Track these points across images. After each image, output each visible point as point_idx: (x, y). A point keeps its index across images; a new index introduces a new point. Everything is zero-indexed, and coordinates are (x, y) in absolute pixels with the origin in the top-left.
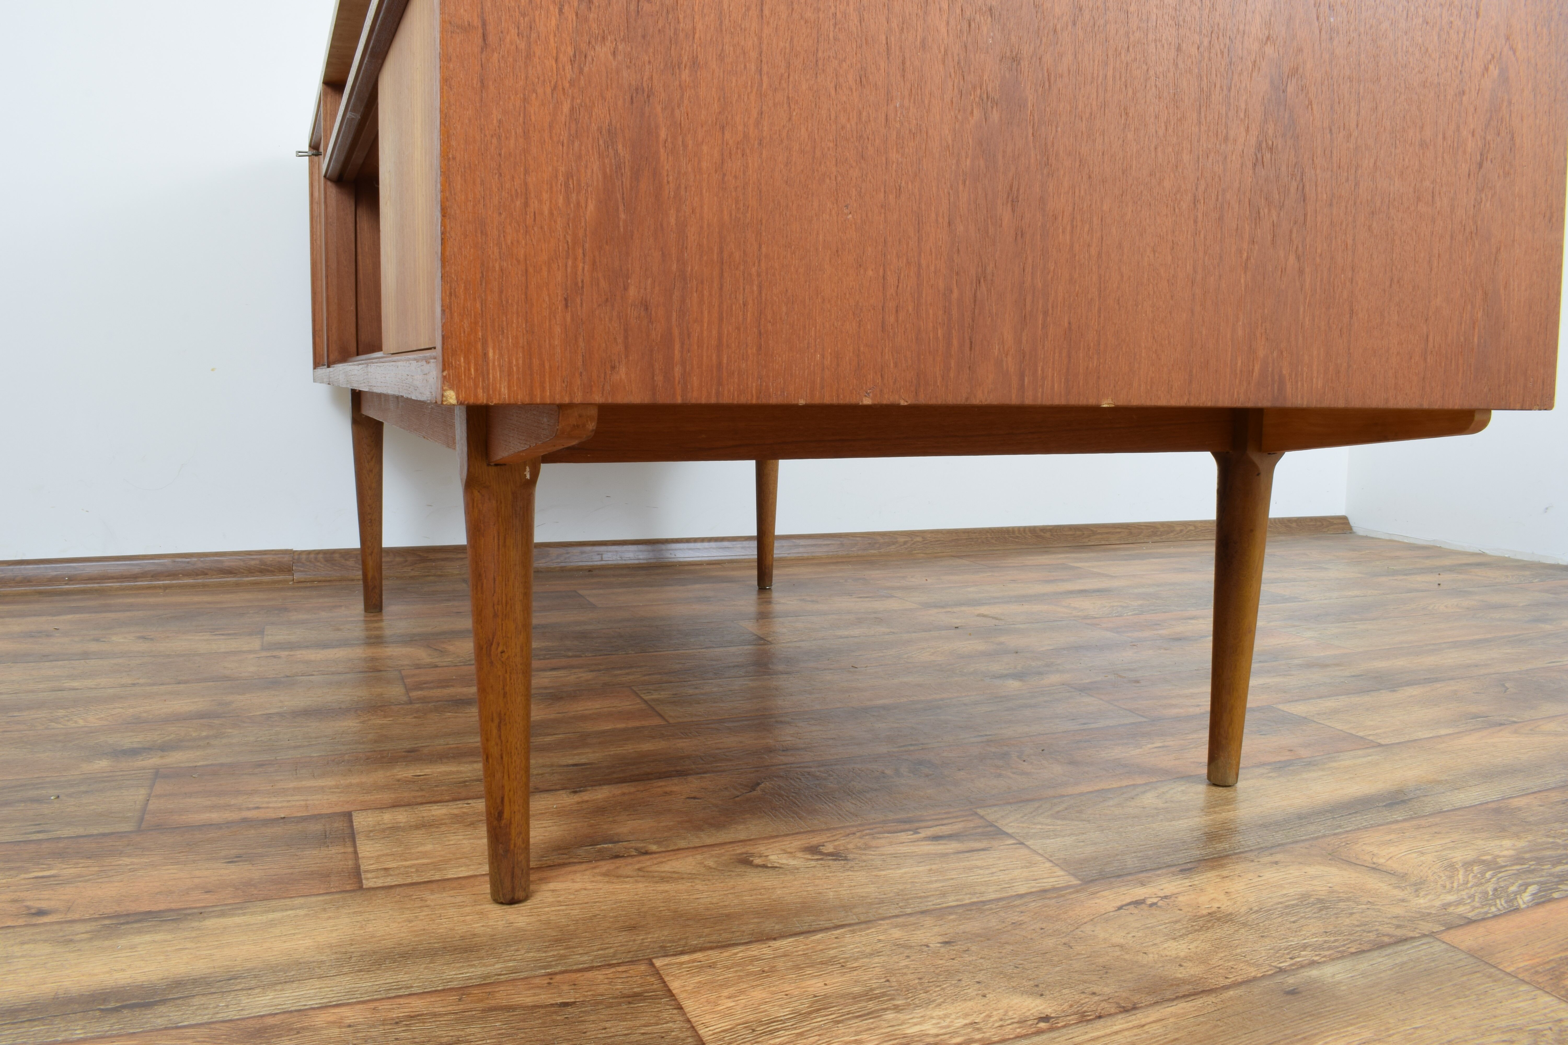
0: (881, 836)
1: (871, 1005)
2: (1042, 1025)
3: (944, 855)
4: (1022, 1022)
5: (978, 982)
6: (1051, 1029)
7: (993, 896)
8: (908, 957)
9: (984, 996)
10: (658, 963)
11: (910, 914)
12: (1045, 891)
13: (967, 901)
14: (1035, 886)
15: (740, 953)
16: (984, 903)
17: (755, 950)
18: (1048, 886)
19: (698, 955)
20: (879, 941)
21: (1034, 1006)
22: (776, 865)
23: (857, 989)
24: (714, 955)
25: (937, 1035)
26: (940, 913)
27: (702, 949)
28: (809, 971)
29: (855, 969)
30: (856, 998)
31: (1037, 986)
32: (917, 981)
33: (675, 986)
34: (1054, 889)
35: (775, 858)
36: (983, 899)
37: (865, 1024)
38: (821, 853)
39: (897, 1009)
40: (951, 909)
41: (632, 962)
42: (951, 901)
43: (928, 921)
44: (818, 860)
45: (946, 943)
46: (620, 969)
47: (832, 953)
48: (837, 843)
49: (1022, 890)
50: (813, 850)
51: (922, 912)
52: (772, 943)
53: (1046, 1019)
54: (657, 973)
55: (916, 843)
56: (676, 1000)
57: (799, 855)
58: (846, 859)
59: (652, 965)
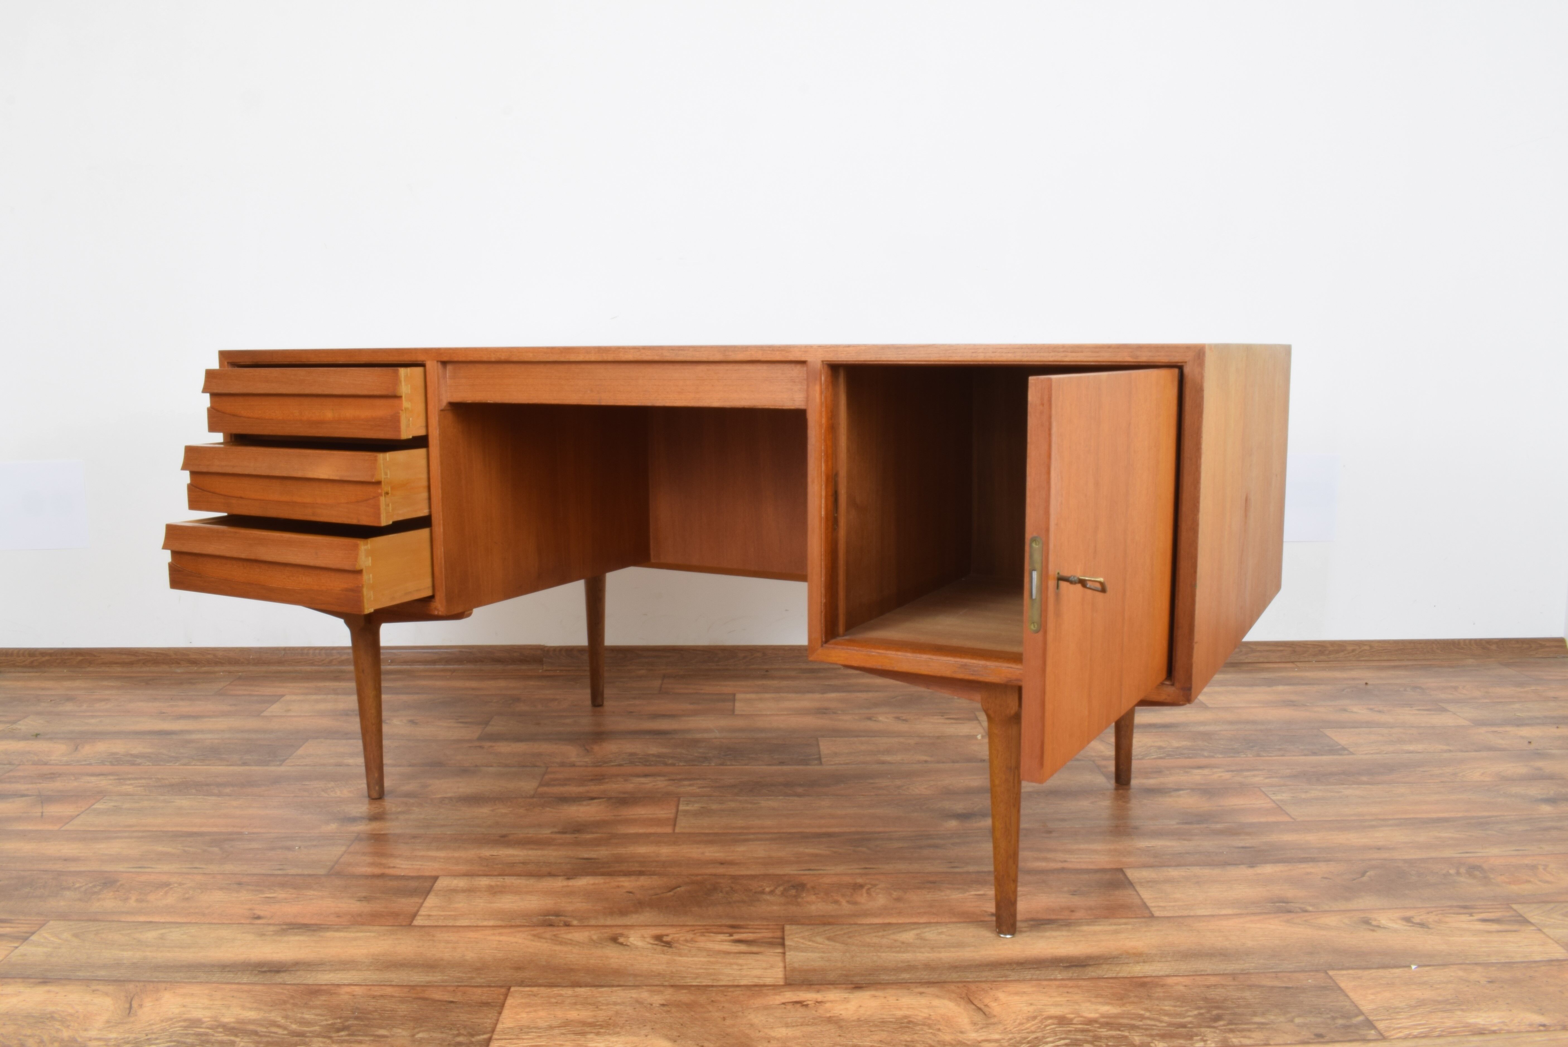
0: (1449, 915)
1: (1448, 1007)
2: (1542, 1028)
3: (1489, 932)
4: (1531, 1025)
5: (1508, 1004)
6: (1545, 1031)
7: (1519, 960)
8: (1468, 986)
9: (1510, 1010)
10: (1331, 973)
11: (1468, 964)
12: (1552, 961)
13: (1503, 961)
14: (1546, 957)
15: (1374, 973)
16: (1514, 963)
17: (1381, 972)
18: (1554, 958)
19: (1351, 972)
20: (1451, 976)
21: (1538, 1019)
22: (1385, 926)
23: (1440, 998)
24: (1360, 973)
25: (1484, 1025)
26: (1487, 965)
27: (1352, 968)
28: (1413, 987)
29: (1437, 989)
30: (1439, 1002)
31: (1541, 1010)
32: (1473, 999)
33: (1342, 985)
34: (1558, 960)
35: (1384, 922)
36: (1513, 961)
37: (1445, 1015)
38: (1412, 922)
39: (1462, 1010)
40: (1493, 965)
41: (1317, 971)
42: (1493, 959)
43: (1479, 969)
44: (1411, 926)
45: (1489, 982)
46: (1312, 974)
47: (1425, 979)
48: (1421, 917)
49: (1538, 958)
50: (1408, 920)
51: (1476, 964)
52: (1390, 970)
53: (1544, 1026)
54: (1331, 978)
55: (1472, 923)
56: (1344, 992)
57: (1400, 922)
58: (1428, 928)
59: (1327, 973)
